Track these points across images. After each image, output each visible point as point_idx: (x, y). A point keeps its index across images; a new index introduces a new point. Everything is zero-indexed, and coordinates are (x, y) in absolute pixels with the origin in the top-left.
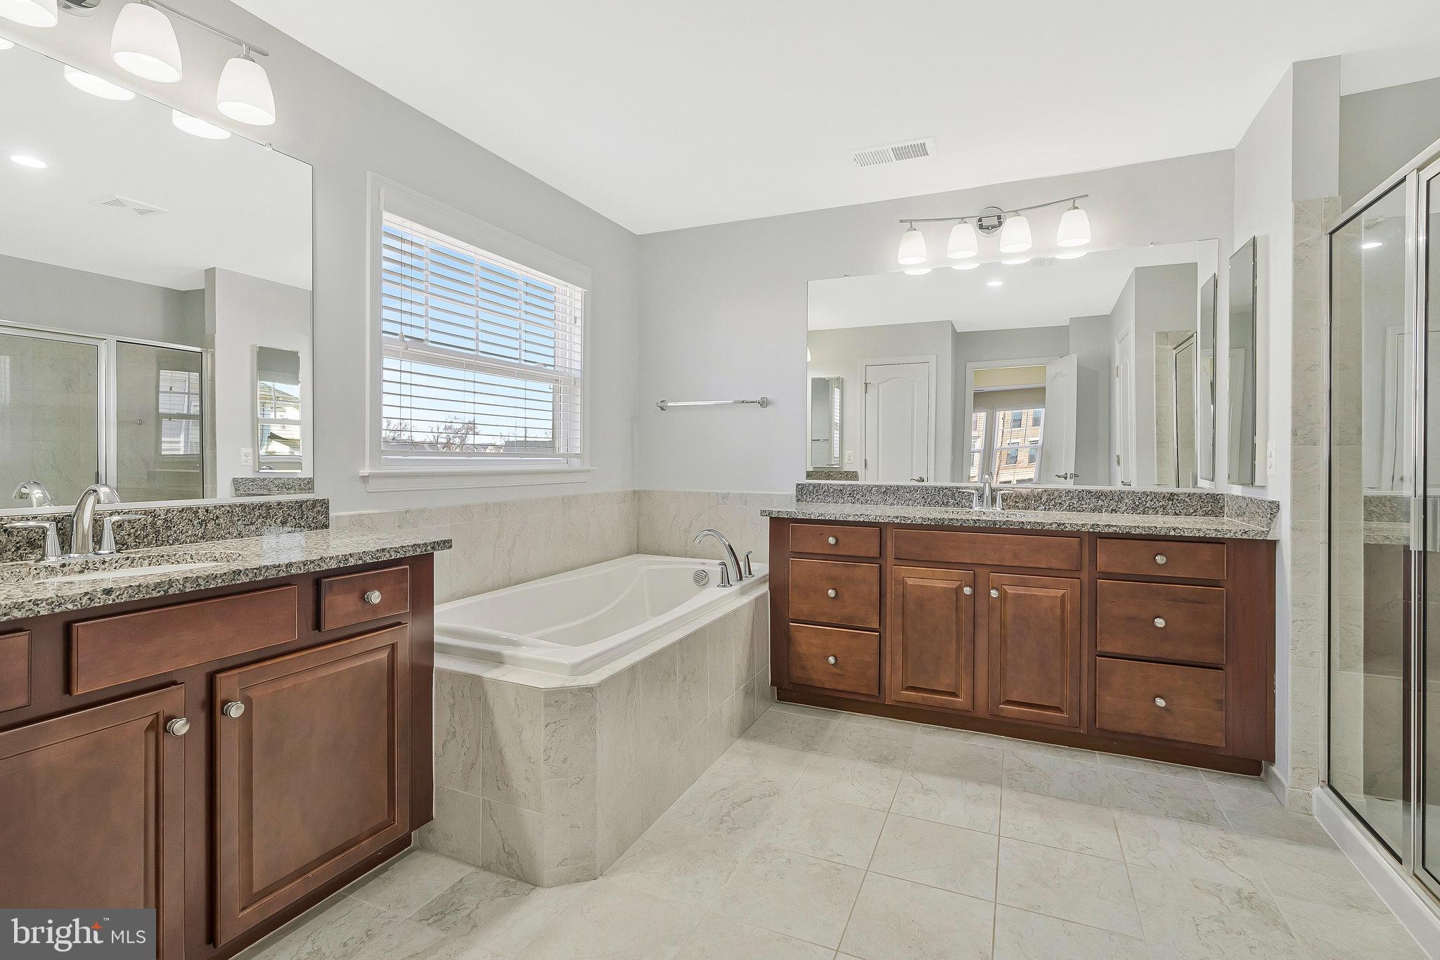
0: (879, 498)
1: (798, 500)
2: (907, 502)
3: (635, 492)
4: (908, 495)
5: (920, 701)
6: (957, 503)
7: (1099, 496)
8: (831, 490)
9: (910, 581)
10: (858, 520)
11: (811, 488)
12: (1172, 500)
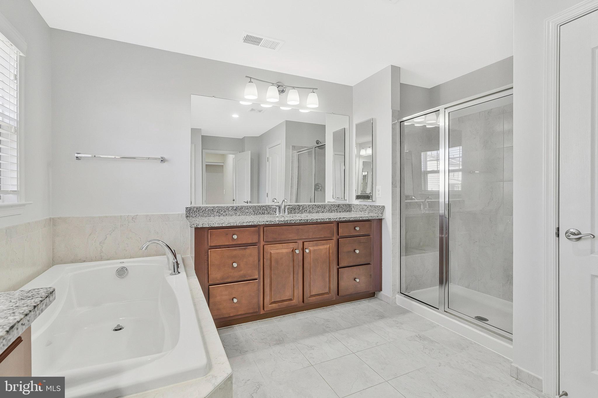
0: (233, 212)
1: (187, 217)
2: (246, 214)
3: (50, 219)
4: (247, 210)
5: (277, 307)
6: (268, 213)
7: (319, 206)
8: (207, 210)
9: (272, 252)
10: (248, 224)
11: (195, 209)
12: (339, 207)
